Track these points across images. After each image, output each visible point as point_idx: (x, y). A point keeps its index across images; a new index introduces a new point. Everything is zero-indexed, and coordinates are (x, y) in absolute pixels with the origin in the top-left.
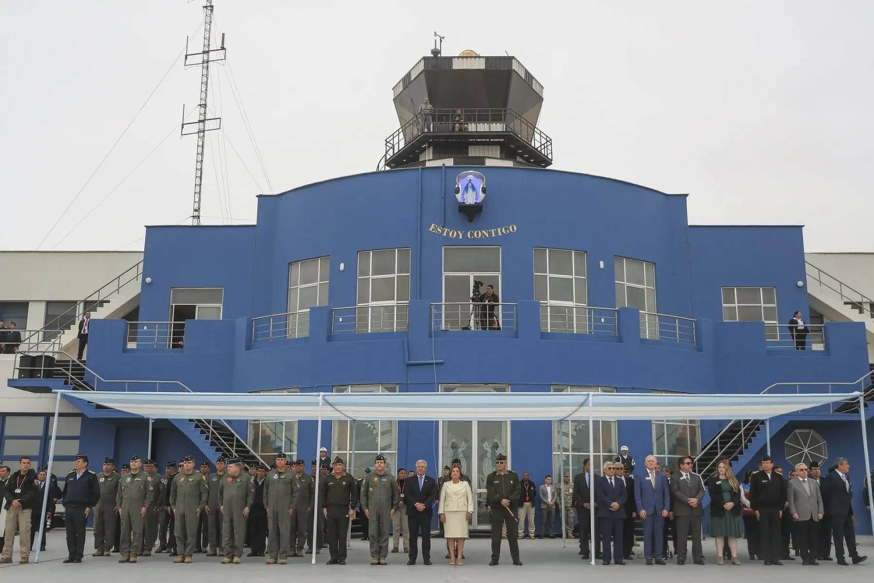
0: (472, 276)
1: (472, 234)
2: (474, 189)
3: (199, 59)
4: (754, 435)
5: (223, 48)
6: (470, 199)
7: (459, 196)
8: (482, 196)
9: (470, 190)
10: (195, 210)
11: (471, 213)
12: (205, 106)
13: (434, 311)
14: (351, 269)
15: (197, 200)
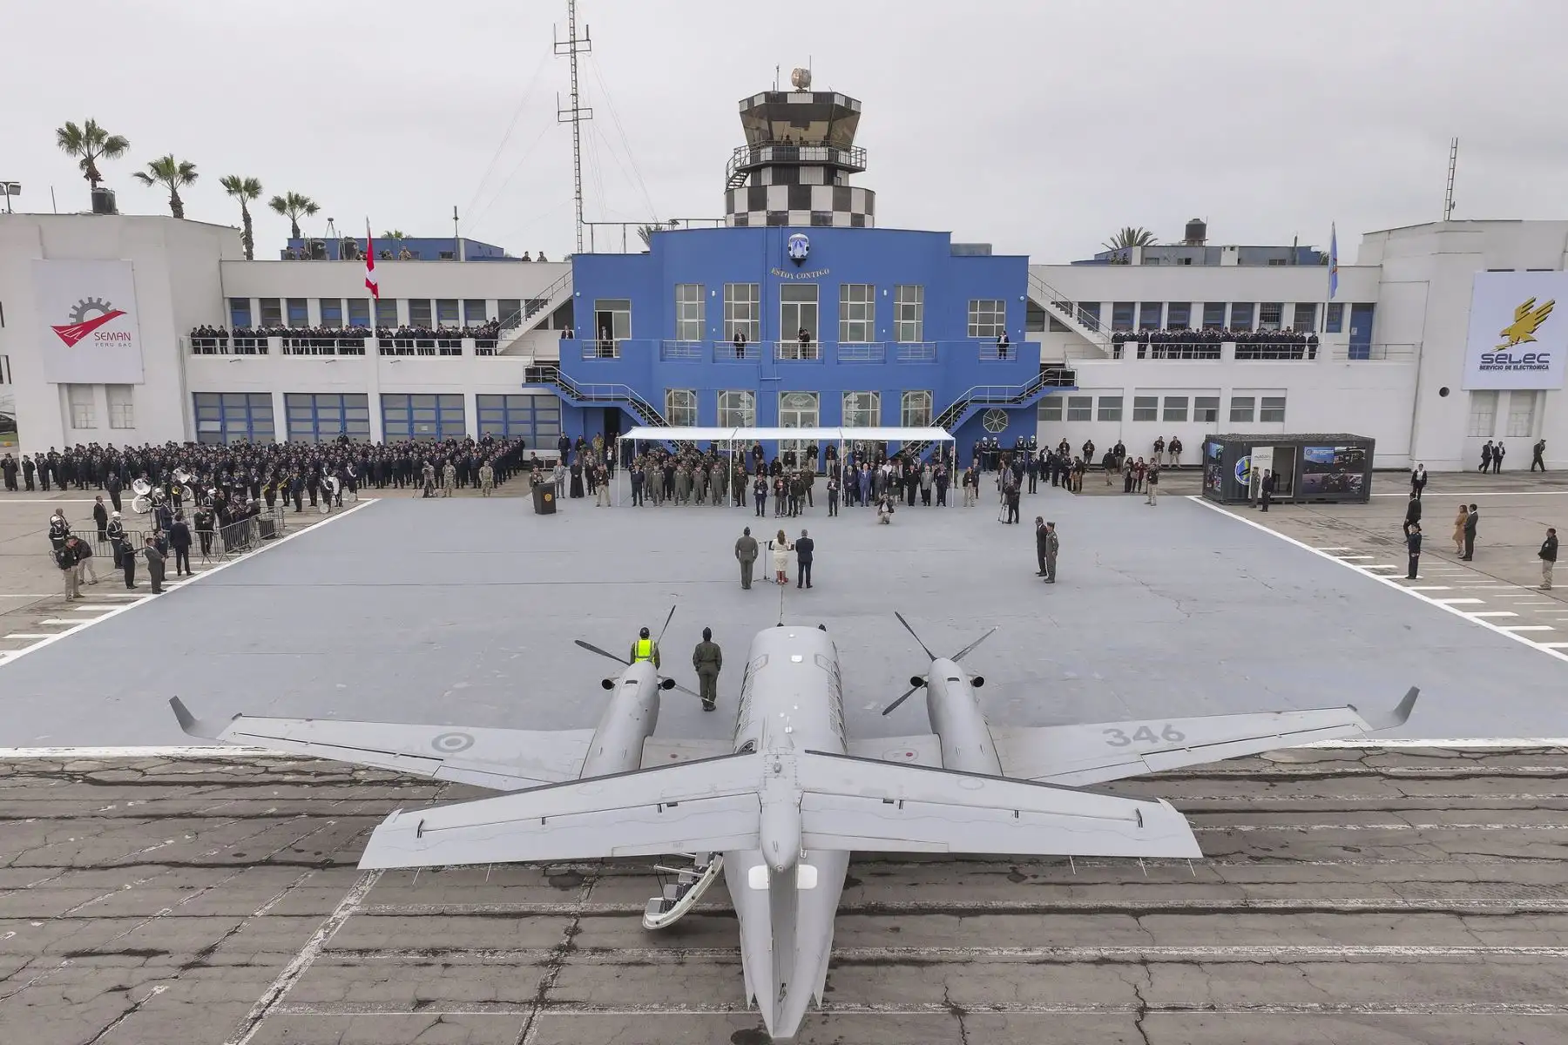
0: (799, 303)
1: (800, 276)
2: (801, 246)
3: (567, 48)
4: (959, 417)
5: (588, 40)
6: (799, 252)
7: (791, 253)
8: (806, 253)
9: (798, 246)
10: (577, 192)
11: (799, 262)
12: (576, 95)
13: (776, 347)
14: (720, 297)
15: (578, 183)
